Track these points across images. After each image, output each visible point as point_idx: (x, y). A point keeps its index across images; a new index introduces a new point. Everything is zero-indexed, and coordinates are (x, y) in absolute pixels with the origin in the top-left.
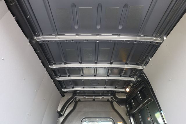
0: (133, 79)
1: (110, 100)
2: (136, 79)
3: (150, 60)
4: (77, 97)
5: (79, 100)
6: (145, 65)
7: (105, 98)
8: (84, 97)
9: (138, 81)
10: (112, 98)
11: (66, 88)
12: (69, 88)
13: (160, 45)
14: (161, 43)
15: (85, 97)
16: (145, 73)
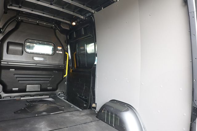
0: (82, 17)
1: (54, 28)
2: (84, 18)
3: (102, 9)
4: (20, 17)
5: (22, 21)
6: (97, 11)
7: (48, 24)
8: (27, 19)
9: (85, 20)
10: (55, 26)
11: (11, 5)
12: (15, 7)
13: (114, 3)
14: (115, 2)
15: (29, 19)
16: (95, 17)
